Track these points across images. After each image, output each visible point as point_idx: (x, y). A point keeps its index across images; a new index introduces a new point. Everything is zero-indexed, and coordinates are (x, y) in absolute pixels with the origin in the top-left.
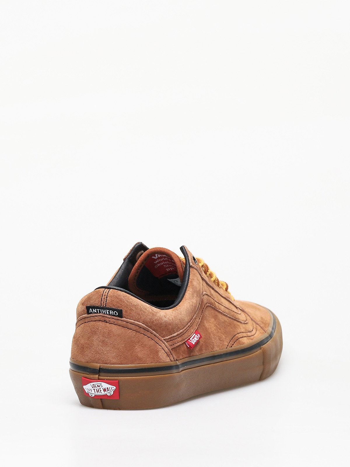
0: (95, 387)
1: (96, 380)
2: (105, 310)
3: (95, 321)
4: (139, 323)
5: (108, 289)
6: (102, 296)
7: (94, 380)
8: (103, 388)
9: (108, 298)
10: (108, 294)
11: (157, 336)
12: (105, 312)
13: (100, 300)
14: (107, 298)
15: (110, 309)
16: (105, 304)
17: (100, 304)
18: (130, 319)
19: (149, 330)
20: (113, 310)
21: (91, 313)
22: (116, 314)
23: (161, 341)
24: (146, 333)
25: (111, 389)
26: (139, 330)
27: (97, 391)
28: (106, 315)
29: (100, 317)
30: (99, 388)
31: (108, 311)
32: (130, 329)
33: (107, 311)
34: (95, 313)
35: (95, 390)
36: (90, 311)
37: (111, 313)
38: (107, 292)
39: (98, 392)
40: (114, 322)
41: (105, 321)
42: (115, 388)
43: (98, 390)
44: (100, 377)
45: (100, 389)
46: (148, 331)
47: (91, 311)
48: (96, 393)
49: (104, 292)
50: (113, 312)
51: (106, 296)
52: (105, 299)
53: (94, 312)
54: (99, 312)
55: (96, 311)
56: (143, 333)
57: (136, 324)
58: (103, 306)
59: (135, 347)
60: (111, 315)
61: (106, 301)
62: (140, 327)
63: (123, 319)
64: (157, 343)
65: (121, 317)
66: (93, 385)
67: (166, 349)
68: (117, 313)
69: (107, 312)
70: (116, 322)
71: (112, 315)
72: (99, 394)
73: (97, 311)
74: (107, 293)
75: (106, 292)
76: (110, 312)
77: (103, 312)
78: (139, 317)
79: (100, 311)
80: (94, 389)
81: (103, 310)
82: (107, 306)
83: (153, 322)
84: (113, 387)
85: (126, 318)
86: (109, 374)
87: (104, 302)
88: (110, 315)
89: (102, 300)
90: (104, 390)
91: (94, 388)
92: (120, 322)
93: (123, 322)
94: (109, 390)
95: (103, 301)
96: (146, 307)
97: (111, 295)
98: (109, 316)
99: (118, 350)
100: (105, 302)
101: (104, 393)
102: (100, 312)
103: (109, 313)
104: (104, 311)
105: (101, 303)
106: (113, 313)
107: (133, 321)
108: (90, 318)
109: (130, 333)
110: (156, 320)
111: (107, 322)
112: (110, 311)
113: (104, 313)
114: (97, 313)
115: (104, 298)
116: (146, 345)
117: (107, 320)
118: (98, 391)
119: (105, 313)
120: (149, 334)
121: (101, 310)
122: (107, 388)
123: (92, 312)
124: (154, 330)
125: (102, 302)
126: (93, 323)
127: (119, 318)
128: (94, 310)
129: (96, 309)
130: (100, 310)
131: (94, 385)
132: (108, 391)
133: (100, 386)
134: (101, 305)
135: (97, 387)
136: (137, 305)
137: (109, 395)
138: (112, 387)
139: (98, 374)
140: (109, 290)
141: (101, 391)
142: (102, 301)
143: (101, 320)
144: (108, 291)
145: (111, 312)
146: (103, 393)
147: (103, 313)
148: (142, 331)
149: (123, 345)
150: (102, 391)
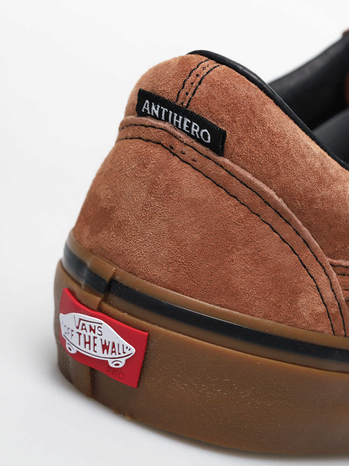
0: (82, 329)
1: (92, 310)
2: (181, 117)
3: (148, 141)
4: (266, 189)
5: (217, 62)
6: (190, 75)
7: (87, 307)
8: (103, 337)
9: (203, 84)
10: (207, 73)
11: (311, 245)
12: (180, 122)
13: (181, 83)
14: (200, 83)
15: (194, 118)
16: (188, 100)
17: (176, 95)
18: (242, 167)
19: (291, 218)
20: (203, 123)
21: (145, 114)
22: (207, 140)
23: (321, 264)
24: (279, 225)
25: (121, 352)
26: (260, 207)
27: (86, 343)
28: (178, 133)
29: (162, 133)
30: (92, 334)
31: (188, 123)
32: (234, 196)
33: (187, 120)
34: (154, 117)
35: (82, 337)
36: (144, 107)
37: (195, 132)
38: (208, 69)
39: (87, 345)
40: (194, 160)
41: (172, 148)
42: (133, 350)
43: (87, 340)
44: (105, 306)
45: (95, 338)
46: (287, 222)
47: (146, 107)
48: (82, 346)
49: (200, 66)
50: (200, 130)
51: (199, 79)
52: (194, 85)
53: (154, 113)
54: (163, 118)
55: (157, 112)
56: (270, 221)
57: (258, 187)
58: (182, 104)
59: (230, 252)
60: (191, 136)
61: (194, 92)
62: (267, 202)
63: (221, 159)
64: (305, 267)
65: (220, 152)
66: (81, 319)
67: (328, 294)
68: (209, 138)
69: (185, 123)
70: (200, 161)
71: (194, 137)
72: (88, 351)
73: (161, 111)
74: (205, 71)
75: (204, 68)
76: (193, 126)
77: (175, 120)
78: (273, 172)
79: (167, 114)
80: (80, 334)
81: (176, 115)
82: (191, 108)
83: (312, 201)
84: (130, 346)
85: (232, 161)
86: (131, 307)
87: (187, 94)
88: (189, 135)
89: (184, 84)
90: (105, 347)
91: (79, 331)
92: (210, 166)
93: (219, 169)
94: (115, 352)
95: (187, 91)
96: (305, 150)
97: (213, 80)
98: (187, 139)
99: (178, 244)
100: (190, 95)
101: (102, 355)
102: (166, 120)
103: (189, 129)
104: (178, 118)
105: (178, 95)
106: (199, 133)
107: (249, 176)
108: (139, 129)
109: (228, 207)
110: (323, 199)
111: (174, 155)
112: (194, 123)
113: (177, 123)
114: (159, 119)
115: (192, 83)
116: (266, 259)
117: (178, 147)
118: (89, 343)
119: (180, 127)
120: (288, 233)
121: (171, 112)
122: (114, 344)
123: (149, 113)
124: (308, 226)
125: (183, 93)
126: (140, 145)
127: (211, 154)
128: (153, 108)
129: (159, 106)
130: (169, 113)
131: (82, 322)
132: (114, 354)
133: (97, 331)
134: (177, 100)
135: (88, 329)
136: (283, 136)
137: (112, 365)
138: (125, 347)
139: (103, 295)
140: (217, 64)
141: (95, 345)
142: (183, 87)
143: (162, 142)
144: (211, 66)
145: (196, 127)
146: (99, 354)
147: (175, 123)
148: (269, 214)
149: (197, 237)
150: (99, 348)
